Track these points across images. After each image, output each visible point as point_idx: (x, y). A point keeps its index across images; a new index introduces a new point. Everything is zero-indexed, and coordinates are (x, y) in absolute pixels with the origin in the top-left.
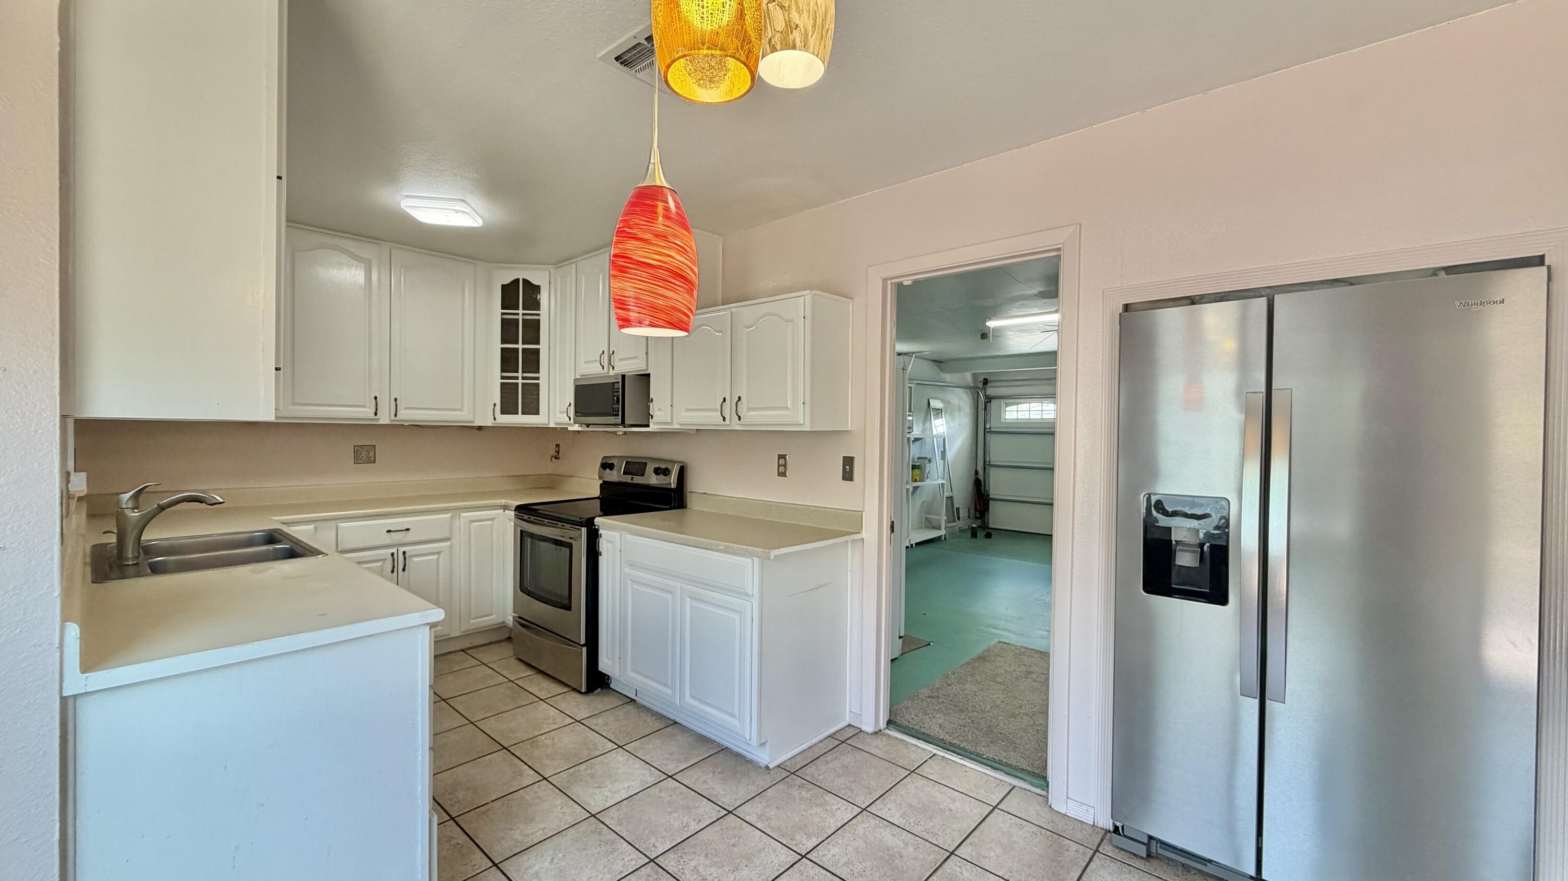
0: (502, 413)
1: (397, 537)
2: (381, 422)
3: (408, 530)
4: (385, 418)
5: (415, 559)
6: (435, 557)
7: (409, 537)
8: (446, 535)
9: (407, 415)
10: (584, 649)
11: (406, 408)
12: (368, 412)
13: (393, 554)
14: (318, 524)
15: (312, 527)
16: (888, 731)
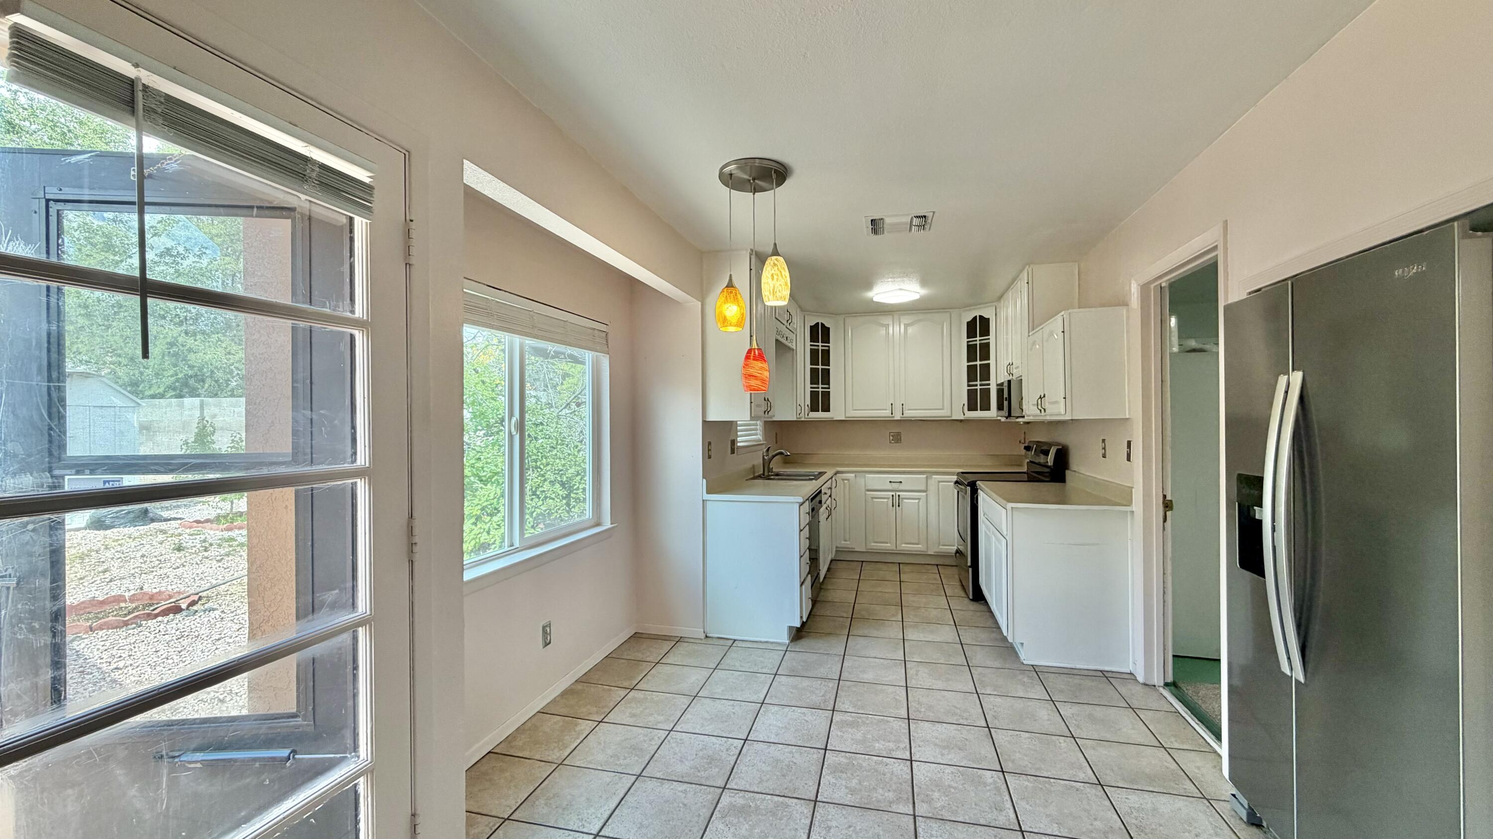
0: (969, 410)
1: (895, 486)
2: (896, 418)
3: (901, 482)
4: (898, 417)
5: (905, 501)
6: (917, 501)
7: (902, 487)
8: (923, 488)
9: (909, 414)
10: (970, 569)
11: (909, 410)
12: (887, 413)
13: (893, 496)
14: (857, 474)
15: (853, 475)
16: (1161, 690)
